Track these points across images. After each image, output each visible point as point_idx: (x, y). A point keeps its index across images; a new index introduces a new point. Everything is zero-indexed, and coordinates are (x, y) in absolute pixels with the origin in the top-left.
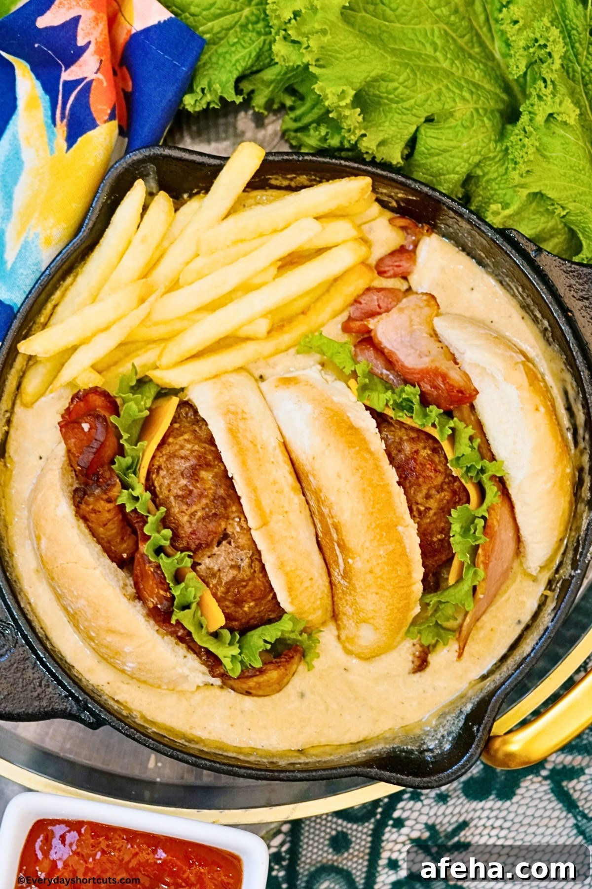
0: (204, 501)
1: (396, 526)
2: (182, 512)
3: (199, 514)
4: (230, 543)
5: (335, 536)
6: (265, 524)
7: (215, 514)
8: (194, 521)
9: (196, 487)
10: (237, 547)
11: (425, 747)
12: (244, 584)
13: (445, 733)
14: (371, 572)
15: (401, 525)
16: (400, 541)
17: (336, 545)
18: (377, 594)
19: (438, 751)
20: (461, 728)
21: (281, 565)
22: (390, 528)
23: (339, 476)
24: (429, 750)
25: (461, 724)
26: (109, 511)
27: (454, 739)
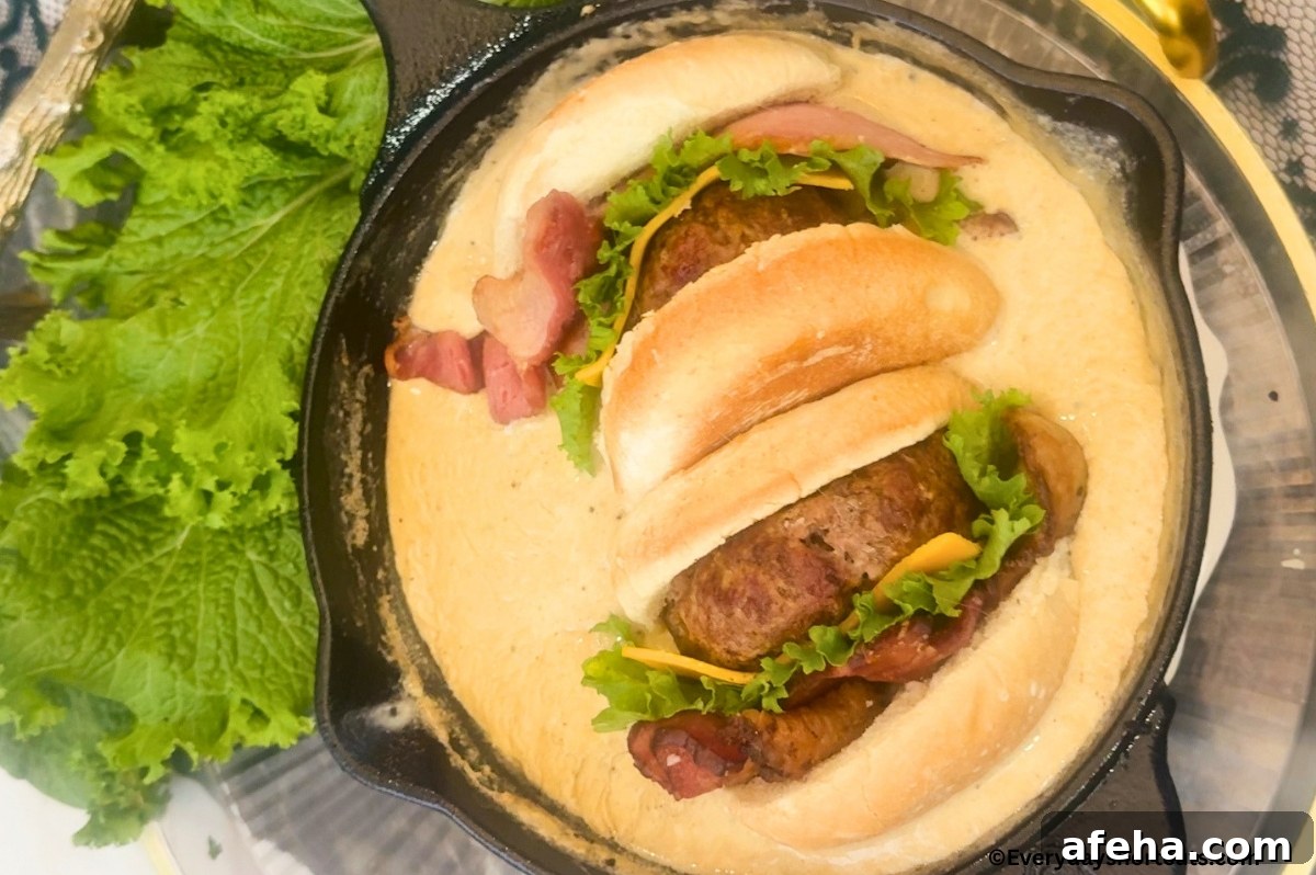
0: (762, 578)
1: (758, 274)
2: (781, 610)
3: (781, 584)
4: (827, 531)
5: (791, 366)
6: (792, 479)
7: (779, 559)
8: (794, 590)
9: (744, 591)
10: (831, 519)
11: (1119, 175)
12: (886, 502)
13: (1091, 148)
14: (832, 300)
15: (757, 265)
16: (779, 264)
17: (805, 364)
18: (868, 287)
19: (1122, 155)
20: (1077, 124)
21: (853, 445)
22: (761, 282)
23: (693, 372)
24: (1123, 169)
25: (1071, 126)
26: (791, 729)
27: (1097, 133)
